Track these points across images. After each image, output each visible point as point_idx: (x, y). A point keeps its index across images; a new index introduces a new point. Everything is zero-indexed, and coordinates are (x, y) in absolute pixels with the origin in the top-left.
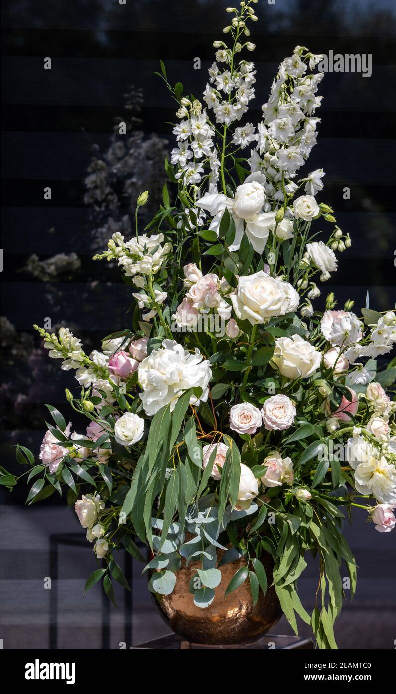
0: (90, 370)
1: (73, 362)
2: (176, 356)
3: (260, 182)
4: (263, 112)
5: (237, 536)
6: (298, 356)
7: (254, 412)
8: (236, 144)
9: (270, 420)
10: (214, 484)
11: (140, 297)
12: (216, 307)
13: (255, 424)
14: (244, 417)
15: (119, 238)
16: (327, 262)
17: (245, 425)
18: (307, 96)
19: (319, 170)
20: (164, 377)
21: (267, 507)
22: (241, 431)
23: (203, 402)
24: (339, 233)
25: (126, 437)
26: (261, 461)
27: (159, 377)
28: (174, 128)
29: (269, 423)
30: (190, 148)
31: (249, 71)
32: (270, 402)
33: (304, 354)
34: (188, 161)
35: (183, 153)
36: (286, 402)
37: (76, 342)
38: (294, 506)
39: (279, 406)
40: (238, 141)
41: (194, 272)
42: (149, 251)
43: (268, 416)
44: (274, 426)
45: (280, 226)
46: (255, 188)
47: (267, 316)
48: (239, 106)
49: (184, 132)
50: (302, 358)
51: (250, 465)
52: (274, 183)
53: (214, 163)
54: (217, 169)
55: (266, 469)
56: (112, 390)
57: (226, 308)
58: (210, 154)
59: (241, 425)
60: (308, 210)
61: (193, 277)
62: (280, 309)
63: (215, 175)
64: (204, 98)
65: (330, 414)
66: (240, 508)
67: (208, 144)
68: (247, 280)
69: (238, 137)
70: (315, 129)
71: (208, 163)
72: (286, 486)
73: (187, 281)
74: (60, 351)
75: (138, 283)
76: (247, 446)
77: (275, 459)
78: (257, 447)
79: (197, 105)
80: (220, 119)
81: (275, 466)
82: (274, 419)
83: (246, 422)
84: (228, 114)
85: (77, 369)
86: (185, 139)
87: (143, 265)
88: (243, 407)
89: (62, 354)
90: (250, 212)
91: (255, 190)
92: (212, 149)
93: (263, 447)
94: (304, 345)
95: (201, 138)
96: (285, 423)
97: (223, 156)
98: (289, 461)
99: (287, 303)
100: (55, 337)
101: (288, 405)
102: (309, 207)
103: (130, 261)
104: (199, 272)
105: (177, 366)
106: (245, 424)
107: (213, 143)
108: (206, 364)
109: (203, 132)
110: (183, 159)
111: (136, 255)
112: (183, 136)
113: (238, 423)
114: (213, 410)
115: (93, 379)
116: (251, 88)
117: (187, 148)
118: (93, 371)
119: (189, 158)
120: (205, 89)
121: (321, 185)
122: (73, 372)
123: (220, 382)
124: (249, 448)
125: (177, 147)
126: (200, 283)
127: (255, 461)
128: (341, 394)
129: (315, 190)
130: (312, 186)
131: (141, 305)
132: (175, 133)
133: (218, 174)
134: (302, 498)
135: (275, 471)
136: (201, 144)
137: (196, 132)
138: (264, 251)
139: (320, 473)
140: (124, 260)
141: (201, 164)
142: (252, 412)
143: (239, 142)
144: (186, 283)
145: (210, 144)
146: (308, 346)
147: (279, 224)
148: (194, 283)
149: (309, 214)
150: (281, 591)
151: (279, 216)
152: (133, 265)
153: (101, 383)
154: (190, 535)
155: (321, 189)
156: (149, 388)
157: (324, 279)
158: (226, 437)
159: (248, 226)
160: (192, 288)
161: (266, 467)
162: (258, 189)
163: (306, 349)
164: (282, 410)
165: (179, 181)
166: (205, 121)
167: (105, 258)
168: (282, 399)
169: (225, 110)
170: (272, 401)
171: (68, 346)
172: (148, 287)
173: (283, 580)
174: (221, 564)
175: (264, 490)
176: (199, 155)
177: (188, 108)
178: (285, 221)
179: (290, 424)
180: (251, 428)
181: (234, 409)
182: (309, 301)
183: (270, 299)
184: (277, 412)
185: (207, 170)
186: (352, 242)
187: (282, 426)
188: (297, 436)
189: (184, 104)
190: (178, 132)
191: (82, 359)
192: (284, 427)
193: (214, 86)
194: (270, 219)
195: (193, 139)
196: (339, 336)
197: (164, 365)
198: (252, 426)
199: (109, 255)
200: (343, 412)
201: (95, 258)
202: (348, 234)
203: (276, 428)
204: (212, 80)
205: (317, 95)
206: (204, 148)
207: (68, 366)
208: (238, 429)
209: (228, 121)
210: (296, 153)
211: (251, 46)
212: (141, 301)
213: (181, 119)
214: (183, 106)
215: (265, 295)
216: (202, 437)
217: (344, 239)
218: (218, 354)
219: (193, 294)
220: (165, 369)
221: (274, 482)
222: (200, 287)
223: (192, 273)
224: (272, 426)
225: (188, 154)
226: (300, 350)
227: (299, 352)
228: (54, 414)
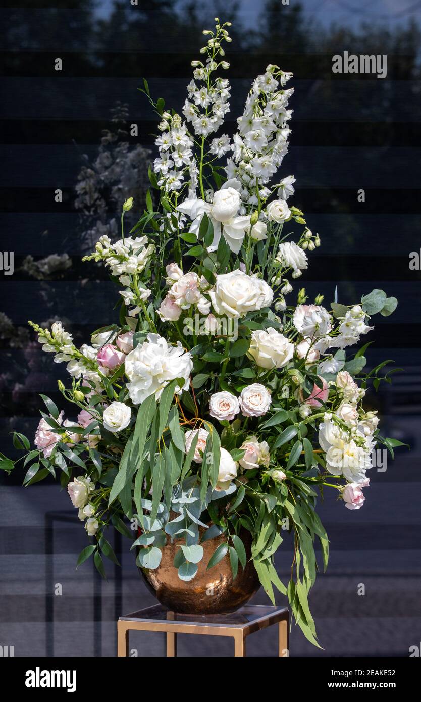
0: (80, 362)
1: (64, 355)
2: (160, 349)
3: (235, 188)
4: (238, 124)
5: (217, 514)
6: (272, 347)
7: (233, 400)
8: (213, 154)
9: (247, 407)
10: (196, 467)
11: (126, 295)
12: (196, 303)
13: (233, 411)
14: (223, 405)
15: (106, 241)
16: (298, 261)
17: (223, 412)
18: (278, 110)
19: (290, 176)
20: (149, 369)
21: (245, 487)
22: (220, 418)
23: (185, 391)
24: (309, 233)
25: (114, 424)
26: (239, 444)
27: (144, 369)
28: (156, 140)
29: (247, 410)
30: (171, 158)
31: (224, 87)
32: (247, 390)
33: (278, 346)
34: (169, 169)
35: (164, 162)
36: (262, 390)
37: (68, 337)
38: (270, 487)
39: (255, 394)
40: (215, 150)
41: (176, 271)
42: (134, 253)
43: (245, 404)
44: (251, 412)
45: (254, 228)
46: (231, 194)
47: (243, 311)
48: (215, 119)
49: (165, 143)
50: (276, 349)
51: (229, 449)
52: (249, 189)
53: (193, 171)
54: (196, 176)
55: (243, 452)
56: (101, 381)
57: (205, 304)
58: (190, 163)
59: (220, 412)
60: (280, 213)
61: (175, 276)
62: (255, 305)
63: (194, 182)
64: (183, 112)
65: (303, 400)
66: (220, 488)
67: (188, 154)
68: (224, 279)
69: (215, 147)
70: (286, 139)
71: (188, 171)
72: (262, 468)
73: (169, 279)
74: (53, 345)
75: (124, 282)
76: (226, 431)
77: (252, 443)
78: (235, 432)
79: (177, 119)
80: (198, 131)
81: (252, 449)
82: (251, 406)
83: (224, 409)
84: (206, 126)
85: (68, 362)
86: (166, 149)
87: (128, 266)
88: (222, 395)
89: (55, 348)
90: (227, 216)
91: (231, 195)
92: (191, 158)
93: (241, 432)
94: (279, 337)
95: (181, 149)
96: (262, 410)
97: (202, 165)
98: (265, 444)
99: (262, 299)
100: (48, 332)
101: (264, 393)
102: (281, 210)
103: (116, 261)
104: (181, 271)
105: (161, 358)
107: (192, 153)
108: (187, 356)
109: (182, 143)
110: (165, 168)
111: (121, 256)
112: (165, 147)
113: (217, 410)
114: (195, 398)
115: (83, 370)
116: (226, 103)
117: (168, 157)
118: (83, 363)
119: (170, 167)
120: (184, 104)
121: (292, 190)
122: (65, 364)
123: (201, 372)
124: (228, 434)
125: (159, 157)
126: (182, 281)
127: (233, 444)
128: (312, 382)
129: (287, 195)
130: (284, 191)
131: (127, 302)
132: (157, 144)
133: (197, 181)
134: (277, 478)
135: (252, 454)
136: (181, 154)
137: (177, 143)
138: (240, 252)
139: (294, 456)
140: (112, 262)
141: (181, 172)
142: (230, 400)
143: (216, 152)
144: (168, 282)
145: (190, 154)
146: (282, 338)
147: (253, 226)
148: (175, 281)
149: (281, 217)
150: (258, 565)
151: (253, 219)
152: (119, 265)
153: (91, 374)
154: (174, 515)
155: (292, 194)
156: (135, 378)
157: (296, 276)
158: (207, 423)
159: (225, 229)
160: (174, 285)
161: (244, 450)
162: (234, 194)
163: (280, 341)
164: (258, 398)
165: (161, 188)
166: (185, 133)
167: (93, 260)
168: (258, 387)
169: (203, 123)
170: (249, 389)
171: (60, 341)
172: (133, 286)
173: (261, 554)
174: (203, 540)
175: (242, 472)
176: (179, 164)
177: (169, 121)
178: (259, 223)
179: (266, 411)
180: (230, 415)
181: (214, 397)
182: (282, 296)
183: (246, 295)
184: (253, 400)
185: (187, 177)
186: (321, 243)
187: (259, 413)
188: (272, 422)
189: (165, 118)
190: (160, 143)
191: (73, 352)
192: (260, 413)
193: (192, 101)
194: (245, 222)
195: (174, 149)
196: (310, 329)
197: (148, 357)
198: (231, 413)
199: (97, 256)
200: (315, 399)
201: (84, 259)
202: (317, 234)
203: (253, 415)
204: (190, 96)
205: (287, 108)
206: (184, 157)
207: (60, 358)
208: (218, 415)
209: (205, 133)
210: (269, 162)
211: (226, 65)
212: (126, 298)
213: (163, 132)
214: (165, 120)
215: (241, 292)
216: (184, 423)
217: (313, 240)
218: (199, 346)
219: (174, 291)
220: (149, 361)
221: (252, 465)
222: (181, 285)
224: (249, 412)
225: (169, 163)
226: (273, 342)
227: (273, 344)
228: (47, 403)
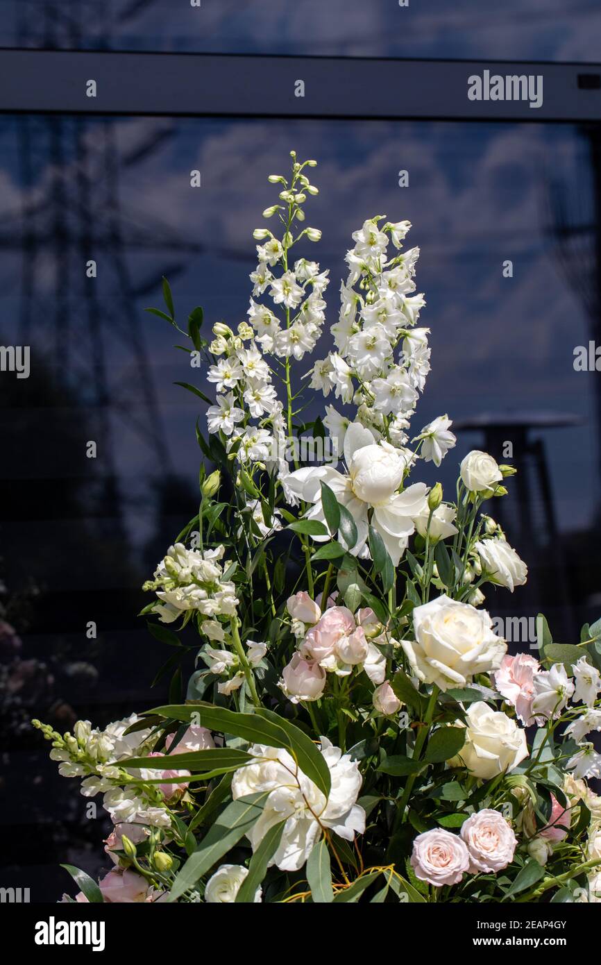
0: (129, 791)
1: (102, 781)
6: (499, 739)
7: (457, 845)
8: (316, 390)
11: (217, 656)
12: (362, 663)
13: (459, 867)
14: (440, 855)
15: (182, 556)
17: (442, 869)
22: (435, 880)
24: (491, 525)
28: (208, 373)
30: (240, 404)
31: (315, 273)
32: (472, 824)
33: (507, 734)
34: (238, 425)
35: (227, 413)
36: (499, 821)
37: (109, 745)
39: (487, 830)
40: (318, 383)
41: (307, 607)
44: (485, 866)
48: (313, 327)
49: (226, 377)
50: (506, 741)
57: (377, 663)
58: (273, 410)
59: (437, 870)
64: (251, 319)
67: (269, 393)
71: (270, 424)
73: (298, 623)
75: (207, 631)
79: (246, 331)
82: (484, 852)
83: (443, 863)
84: (299, 340)
85: (108, 793)
86: (230, 387)
88: (435, 837)
89: (83, 768)
92: (275, 402)
94: (497, 718)
95: (257, 384)
96: (503, 859)
97: (290, 414)
100: (69, 739)
101: (503, 827)
104: (315, 606)
106: (443, 866)
107: (275, 392)
108: (355, 765)
109: (258, 373)
110: (228, 423)
111: (211, 582)
112: (226, 384)
113: (431, 866)
115: (137, 807)
117: (233, 403)
119: (241, 420)
125: (216, 403)
131: (216, 669)
132: (211, 380)
136: (258, 394)
142: (452, 845)
145: (271, 394)
148: (310, 625)
151: (435, 499)
152: (207, 601)
159: (376, 515)
160: (310, 633)
164: (494, 838)
165: (231, 456)
166: (259, 356)
168: (492, 816)
169: (294, 335)
170: (475, 821)
171: (94, 755)
172: (231, 639)
176: (257, 412)
177: (228, 337)
178: (445, 507)
179: (509, 860)
180: (455, 874)
181: (420, 841)
184: (485, 841)
187: (497, 864)
189: (220, 333)
190: (216, 377)
192: (500, 865)
198: (457, 870)
203: (488, 870)
204: (259, 290)
206: (264, 400)
207: (93, 787)
208: (431, 877)
209: (300, 352)
211: (315, 234)
212: (218, 662)
213: (220, 357)
214: (219, 336)
215: (467, 638)
218: (361, 745)
224: (480, 865)
225: (237, 414)
226: (495, 727)
227: (497, 732)
228: (80, 881)
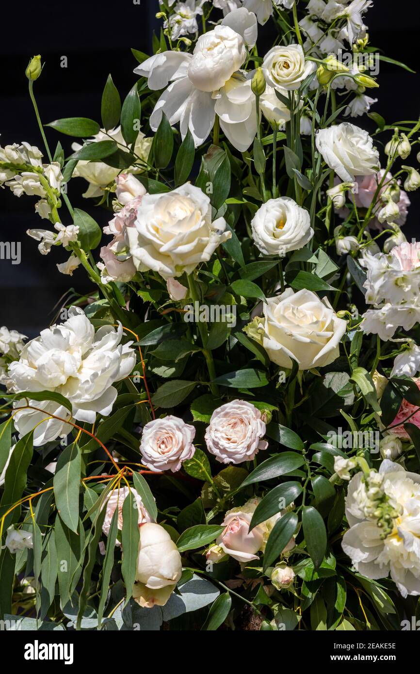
2: (56, 337)
7: (178, 433)
11: (40, 236)
13: (180, 453)
14: (163, 442)
17: (161, 455)
22: (155, 466)
29: (217, 452)
32: (218, 413)
36: (246, 413)
41: (130, 189)
44: (224, 456)
45: (263, 100)
46: (221, 38)
55: (220, 531)
59: (156, 457)
66: (152, 601)
75: (41, 211)
77: (240, 513)
82: (223, 443)
83: (164, 450)
88: (162, 424)
91: (219, 40)
96: (244, 451)
102: (287, 65)
105: (53, 355)
106: (163, 453)
113: (152, 453)
128: (399, 393)
131: (42, 249)
135: (241, 534)
144: (115, 206)
147: (261, 97)
148: (122, 207)
151: (256, 85)
158: (136, 476)
160: (119, 212)
164: (239, 428)
168: (239, 408)
170: (223, 411)
179: (251, 453)
181: (149, 427)
183: (179, 233)
184: (229, 432)
187: (238, 456)
192: (240, 457)
198: (174, 458)
203: (227, 460)
208: (153, 462)
212: (41, 242)
218: (162, 329)
221: (243, 555)
223: (123, 191)
